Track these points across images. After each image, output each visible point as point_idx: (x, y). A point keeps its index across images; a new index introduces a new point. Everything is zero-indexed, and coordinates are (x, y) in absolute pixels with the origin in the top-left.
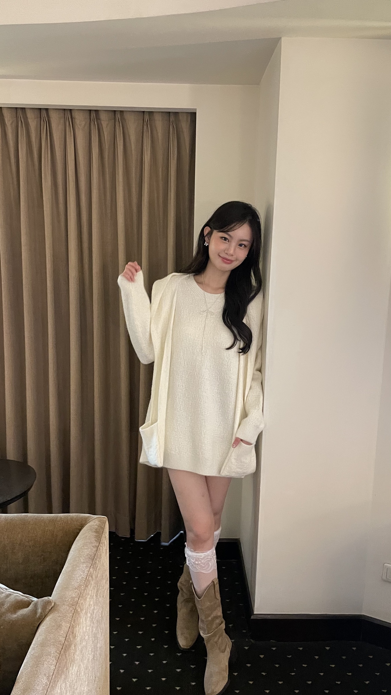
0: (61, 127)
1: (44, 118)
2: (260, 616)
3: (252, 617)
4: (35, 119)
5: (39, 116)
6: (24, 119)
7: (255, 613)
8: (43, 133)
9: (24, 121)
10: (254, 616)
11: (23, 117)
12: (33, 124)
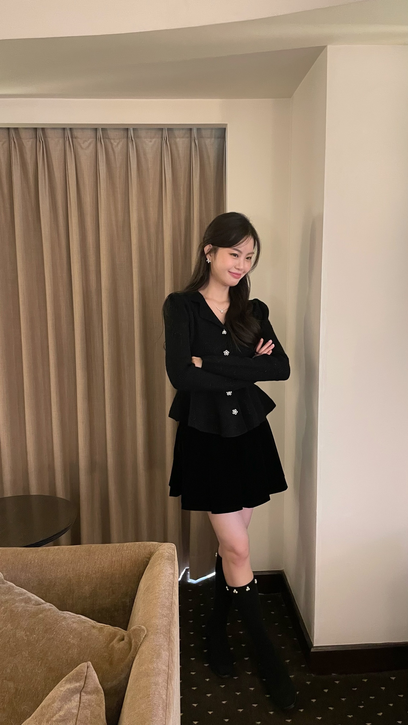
0: (60, 147)
1: (40, 138)
2: (319, 648)
3: (312, 650)
4: (32, 140)
5: (34, 136)
6: (17, 140)
7: (314, 646)
8: (39, 154)
9: (17, 142)
10: (314, 648)
11: (16, 137)
12: (28, 143)
